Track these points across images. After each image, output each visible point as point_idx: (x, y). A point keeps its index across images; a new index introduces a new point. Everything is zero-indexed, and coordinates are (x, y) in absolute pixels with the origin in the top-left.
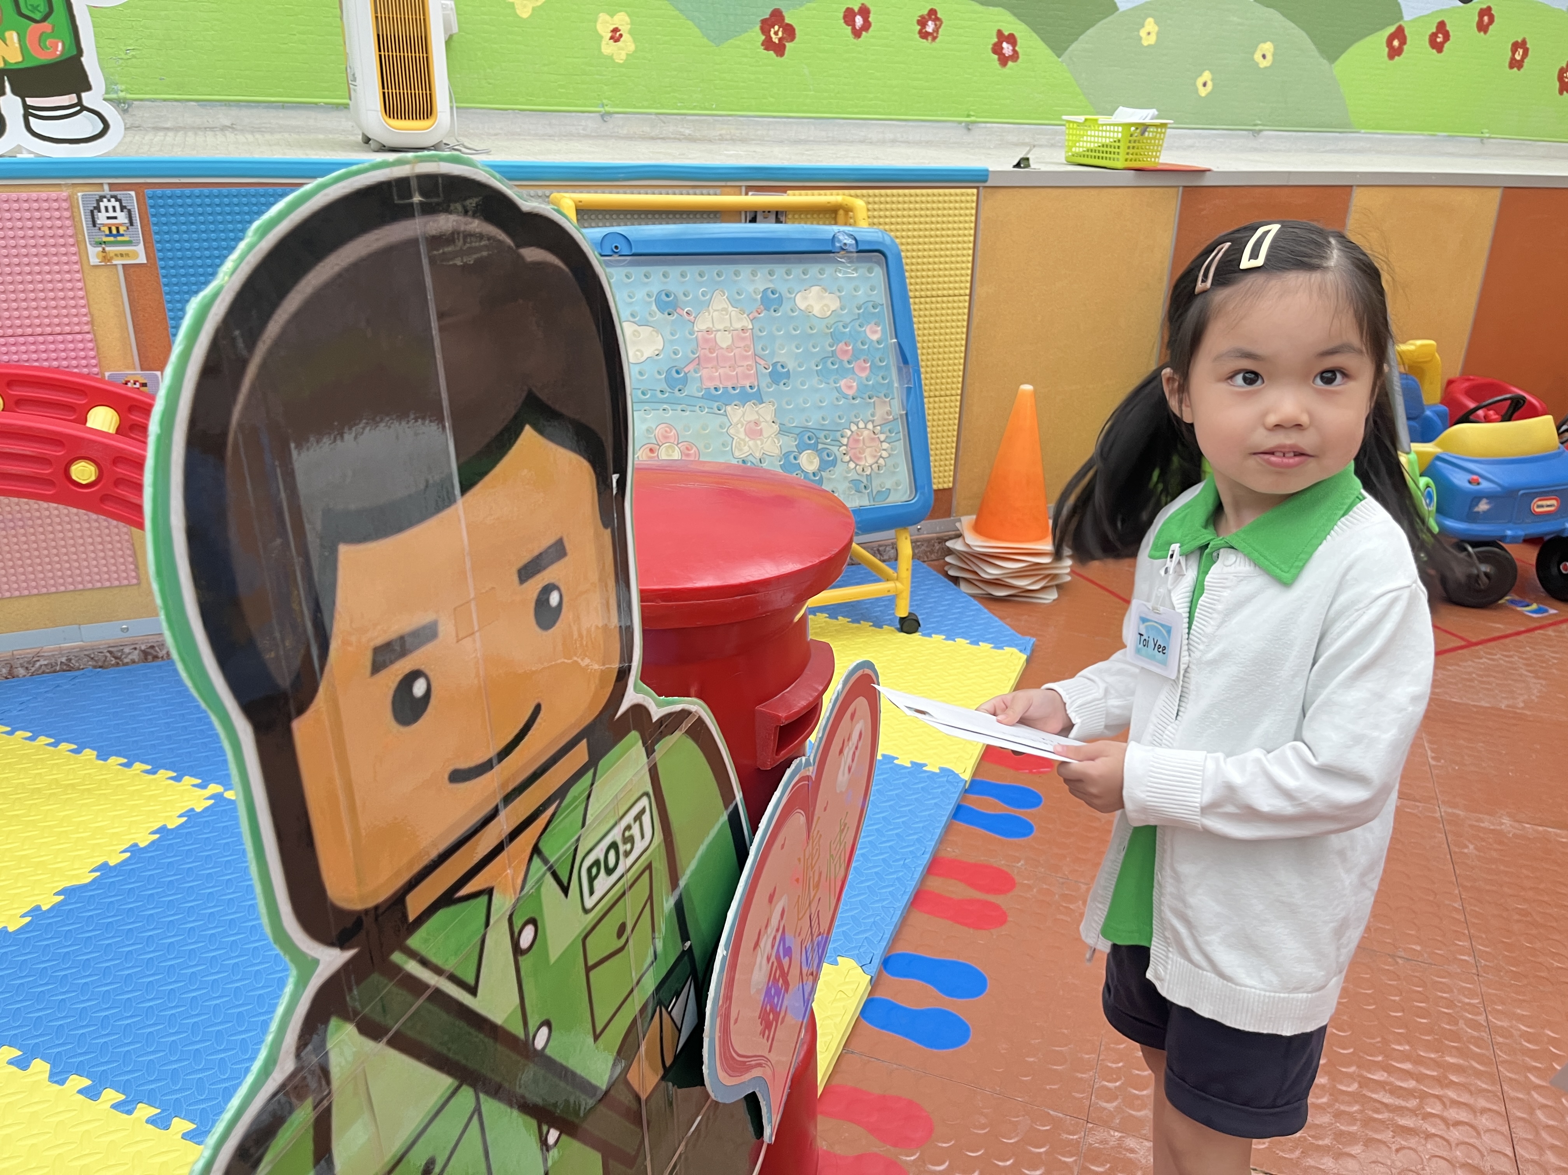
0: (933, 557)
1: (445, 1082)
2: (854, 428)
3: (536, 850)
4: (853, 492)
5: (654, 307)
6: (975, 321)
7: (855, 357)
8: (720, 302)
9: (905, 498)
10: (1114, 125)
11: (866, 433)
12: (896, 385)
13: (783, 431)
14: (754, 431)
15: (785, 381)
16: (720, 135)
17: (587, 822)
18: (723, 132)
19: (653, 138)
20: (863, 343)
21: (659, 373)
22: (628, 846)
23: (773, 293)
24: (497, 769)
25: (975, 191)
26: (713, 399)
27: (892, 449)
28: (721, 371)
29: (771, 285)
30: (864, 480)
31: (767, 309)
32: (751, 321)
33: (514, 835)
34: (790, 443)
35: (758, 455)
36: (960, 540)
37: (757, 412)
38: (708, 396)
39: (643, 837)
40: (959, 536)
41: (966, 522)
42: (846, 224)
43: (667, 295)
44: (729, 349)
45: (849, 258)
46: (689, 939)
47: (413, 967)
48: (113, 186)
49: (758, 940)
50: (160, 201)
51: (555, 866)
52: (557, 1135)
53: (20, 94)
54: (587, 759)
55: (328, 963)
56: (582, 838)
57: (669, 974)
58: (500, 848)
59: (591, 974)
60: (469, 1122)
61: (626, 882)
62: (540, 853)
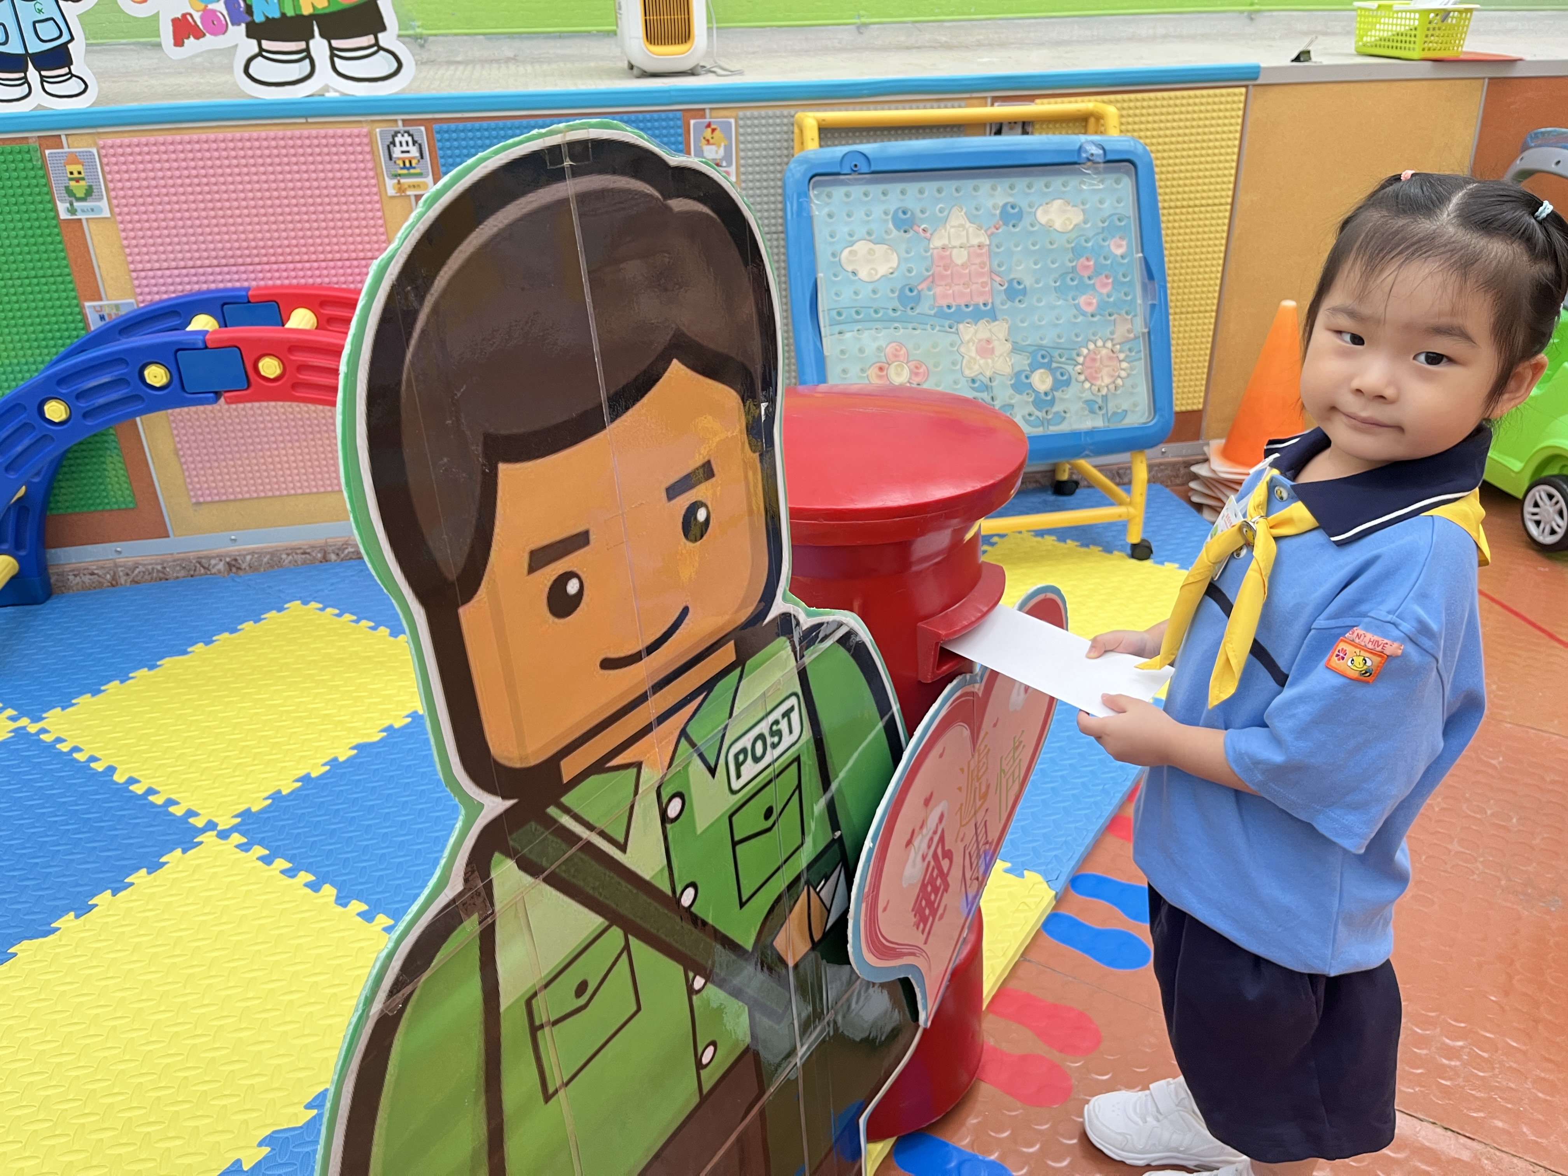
0: (1178, 481)
1: (596, 921)
2: (1091, 346)
3: (683, 733)
4: (1087, 412)
5: (891, 225)
6: (1236, 232)
7: (1097, 271)
8: (958, 218)
9: (1143, 420)
10: (1410, 11)
11: (1104, 352)
12: (1139, 301)
13: (1016, 349)
14: (986, 349)
15: (1020, 297)
16: (978, 41)
17: (734, 714)
18: (981, 37)
19: (908, 48)
20: (1106, 258)
21: (892, 291)
22: (776, 739)
23: (1013, 207)
24: (646, 660)
25: (1243, 90)
26: (946, 316)
27: (1132, 369)
28: (956, 288)
29: (1011, 200)
30: (1100, 401)
31: (1006, 224)
32: (989, 236)
33: (662, 718)
34: (1022, 362)
35: (988, 374)
36: (1205, 466)
37: (990, 330)
38: (941, 314)
39: (791, 732)
40: (1206, 460)
41: (1214, 446)
42: (1096, 133)
43: (904, 213)
44: (964, 266)
45: (1096, 169)
46: (839, 829)
47: (566, 821)
48: (405, 122)
49: (911, 839)
50: (446, 136)
51: (702, 749)
52: (703, 982)
53: (327, 36)
54: (735, 658)
55: (492, 807)
56: (729, 727)
57: (818, 858)
58: (649, 729)
59: (738, 848)
60: (620, 955)
61: (774, 771)
62: (687, 738)
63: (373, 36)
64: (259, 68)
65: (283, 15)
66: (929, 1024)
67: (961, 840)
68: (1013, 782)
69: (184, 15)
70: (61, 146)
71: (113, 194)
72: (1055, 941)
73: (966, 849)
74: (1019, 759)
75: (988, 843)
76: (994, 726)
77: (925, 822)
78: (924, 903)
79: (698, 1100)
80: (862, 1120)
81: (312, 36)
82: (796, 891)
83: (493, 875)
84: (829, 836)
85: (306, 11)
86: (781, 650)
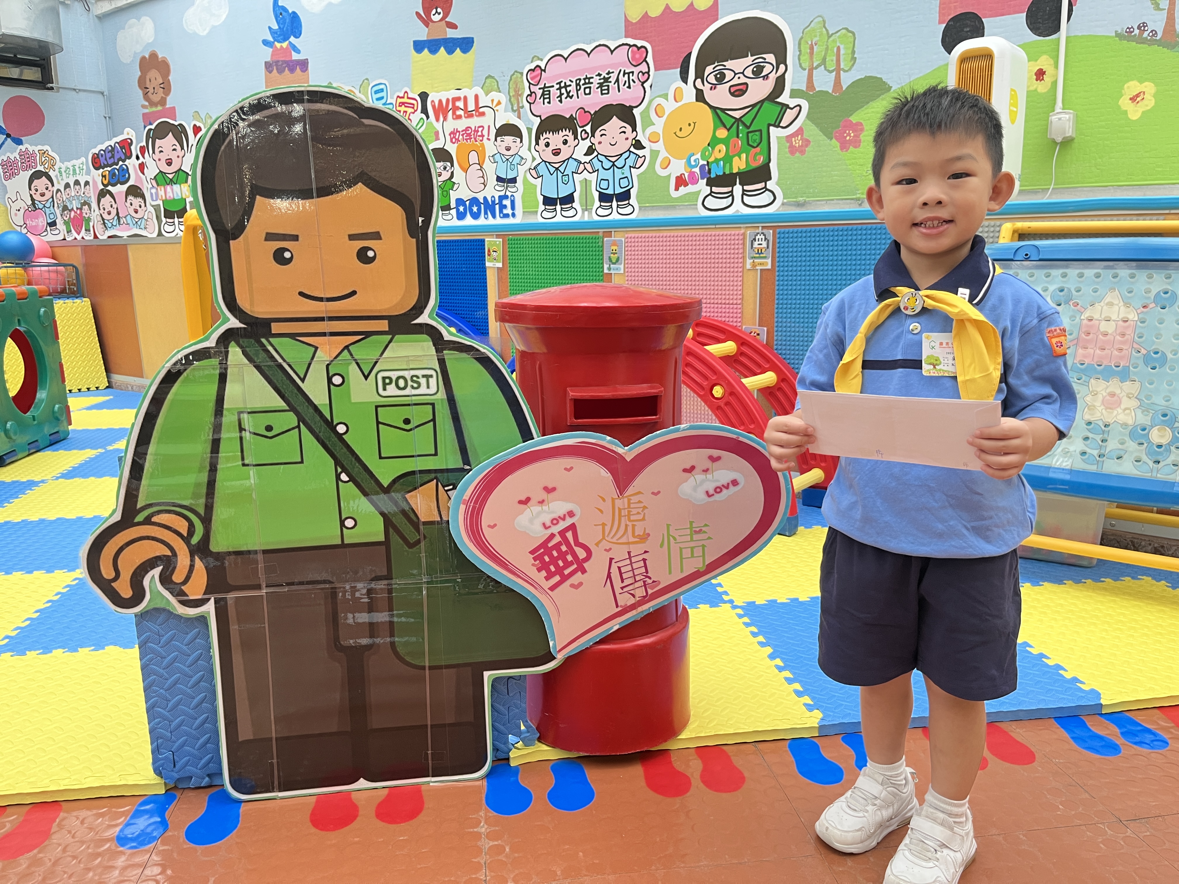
1: (282, 404)
3: (347, 347)
8: (1112, 298)
13: (1144, 406)
14: (1111, 401)
17: (385, 357)
22: (415, 385)
23: (1164, 293)
24: (326, 303)
29: (1167, 287)
32: (1138, 314)
35: (1109, 421)
39: (428, 387)
43: (1061, 291)
46: (470, 465)
47: (270, 348)
48: (763, 227)
49: (526, 502)
50: (782, 235)
51: (359, 361)
52: (347, 479)
53: (742, 184)
54: (387, 329)
55: (234, 323)
56: (380, 361)
57: (448, 470)
58: (324, 334)
59: (380, 426)
60: (293, 428)
61: (412, 401)
62: (349, 351)
63: (764, 183)
64: (711, 202)
65: (724, 173)
66: (560, 657)
67: (606, 550)
68: (692, 556)
69: (681, 175)
70: (611, 237)
71: (626, 262)
72: (788, 749)
73: (613, 561)
74: (701, 543)
75: (650, 578)
76: (653, 493)
77: (546, 502)
78: (547, 559)
79: (340, 543)
80: (487, 674)
81: (736, 184)
82: (427, 477)
83: (229, 349)
84: (459, 464)
85: (735, 171)
86: (424, 341)
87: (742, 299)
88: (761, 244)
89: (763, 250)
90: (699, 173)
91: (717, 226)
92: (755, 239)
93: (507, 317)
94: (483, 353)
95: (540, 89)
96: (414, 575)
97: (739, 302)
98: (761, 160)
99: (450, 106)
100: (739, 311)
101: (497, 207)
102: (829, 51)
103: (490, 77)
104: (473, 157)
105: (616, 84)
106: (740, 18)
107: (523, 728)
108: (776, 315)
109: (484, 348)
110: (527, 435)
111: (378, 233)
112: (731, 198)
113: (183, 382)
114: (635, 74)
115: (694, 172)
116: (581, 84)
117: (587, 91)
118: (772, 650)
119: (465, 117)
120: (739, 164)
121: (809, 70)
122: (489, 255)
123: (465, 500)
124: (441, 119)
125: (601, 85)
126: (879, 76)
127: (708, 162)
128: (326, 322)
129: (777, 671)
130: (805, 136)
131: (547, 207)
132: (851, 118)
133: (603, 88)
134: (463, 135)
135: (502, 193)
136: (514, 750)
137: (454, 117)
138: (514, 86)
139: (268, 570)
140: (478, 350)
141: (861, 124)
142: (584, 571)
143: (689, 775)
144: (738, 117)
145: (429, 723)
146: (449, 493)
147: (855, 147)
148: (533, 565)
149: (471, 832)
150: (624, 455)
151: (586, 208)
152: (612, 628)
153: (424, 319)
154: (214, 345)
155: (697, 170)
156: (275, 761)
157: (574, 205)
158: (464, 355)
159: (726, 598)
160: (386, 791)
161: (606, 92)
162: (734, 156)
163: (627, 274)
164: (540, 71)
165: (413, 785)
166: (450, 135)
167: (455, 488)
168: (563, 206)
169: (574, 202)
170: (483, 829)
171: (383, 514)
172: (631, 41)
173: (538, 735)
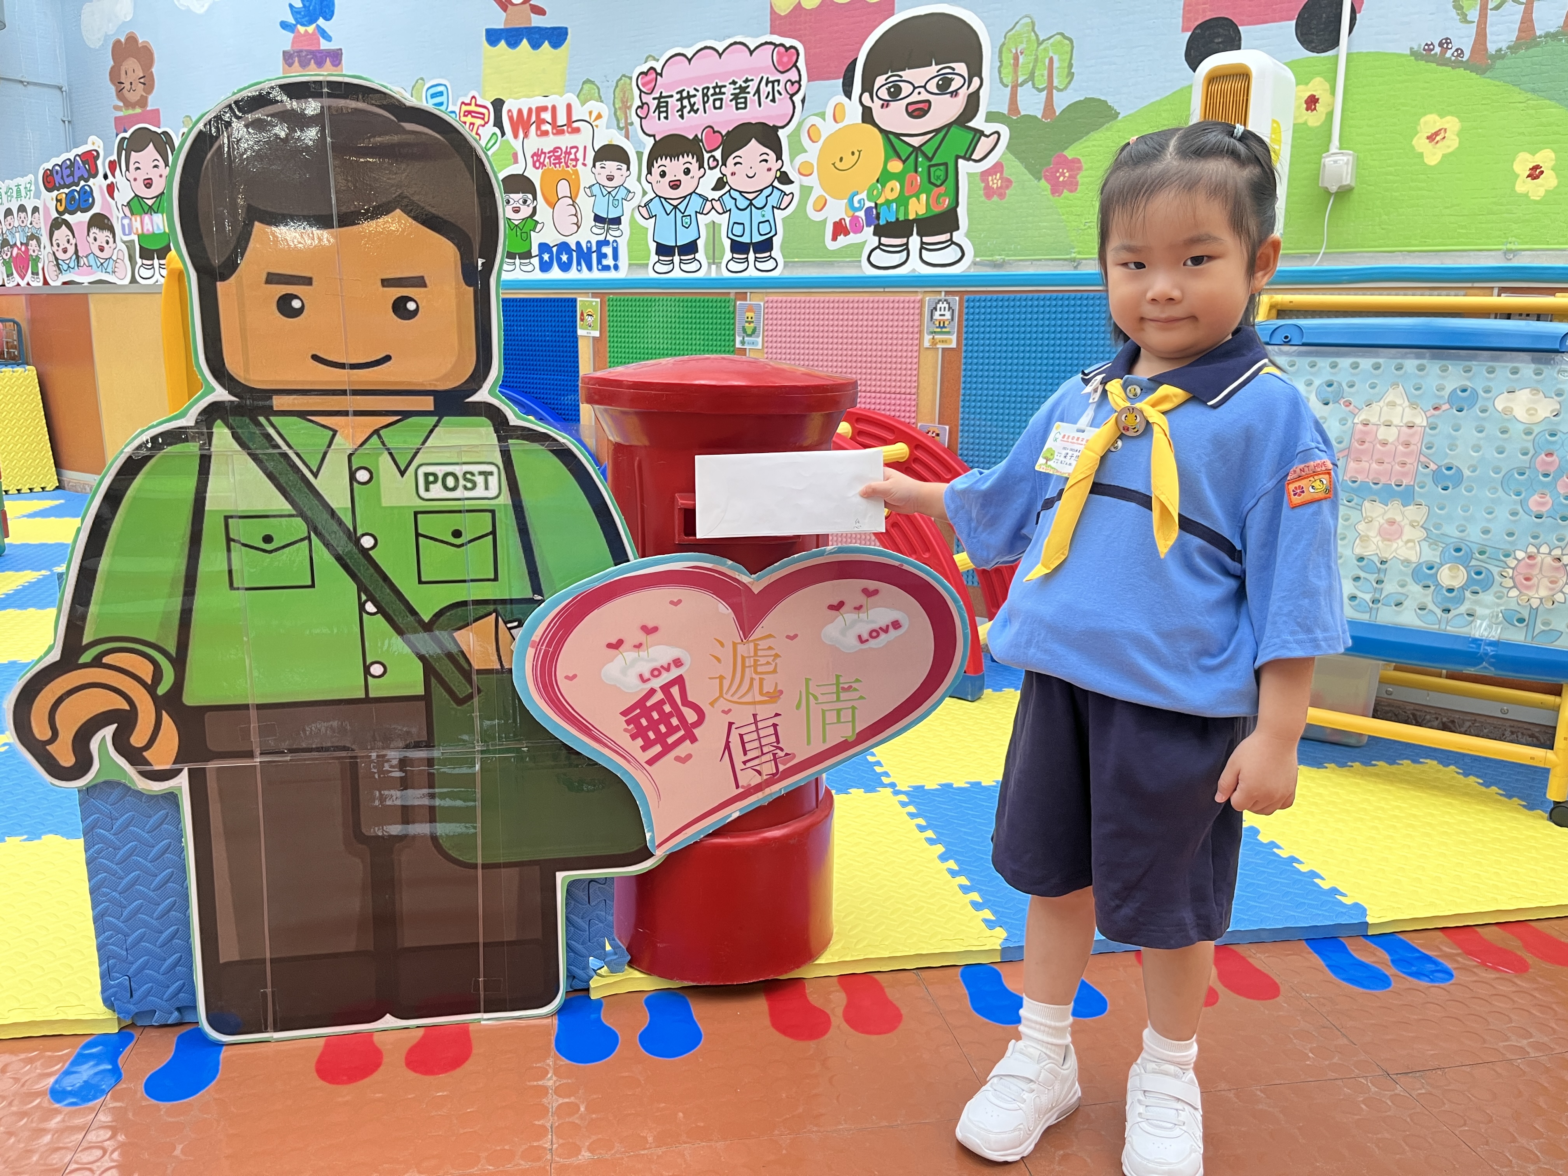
1: (286, 505)
3: (376, 432)
7: (1562, 470)
8: (1395, 396)
13: (1431, 538)
14: (1388, 531)
17: (427, 445)
22: (469, 485)
23: (1463, 390)
24: (349, 371)
29: (1464, 383)
30: (1525, 613)
32: (1428, 417)
34: (1432, 552)
35: (1386, 556)
37: (1402, 513)
39: (487, 489)
43: (1329, 385)
46: (541, 595)
47: (271, 431)
48: (947, 293)
49: (617, 645)
50: (972, 304)
51: (392, 451)
52: (374, 610)
53: (921, 234)
54: (432, 409)
55: (221, 394)
56: (421, 451)
57: (512, 601)
58: (345, 413)
59: (421, 539)
60: (302, 540)
61: (464, 506)
62: (380, 437)
63: (949, 234)
64: (879, 258)
65: (897, 219)
66: (660, 855)
67: (723, 712)
68: (839, 721)
69: (841, 220)
70: (746, 300)
71: (766, 333)
72: (960, 978)
73: (734, 726)
74: (850, 704)
75: (782, 750)
76: (788, 637)
77: (644, 647)
78: (644, 722)
79: (363, 696)
80: (560, 876)
81: (912, 235)
82: (483, 610)
83: (214, 430)
84: (528, 593)
85: (912, 217)
86: (483, 426)
87: (918, 387)
88: (944, 315)
89: (946, 323)
90: (864, 218)
91: (886, 290)
92: (935, 309)
93: (596, 397)
94: (562, 444)
95: (654, 99)
96: (464, 741)
97: (914, 391)
98: (946, 203)
99: (533, 119)
100: (913, 403)
101: (594, 255)
102: (1039, 64)
103: (588, 81)
104: (563, 188)
105: (757, 95)
106: (923, 13)
107: (608, 948)
108: (961, 410)
109: (564, 438)
110: (619, 556)
111: (423, 277)
112: (905, 252)
113: (149, 473)
114: (782, 83)
115: (858, 217)
116: (710, 93)
117: (718, 104)
118: (943, 850)
119: (554, 134)
120: (917, 208)
121: (1012, 87)
122: (582, 320)
123: (534, 642)
124: (521, 134)
125: (736, 97)
126: (1103, 98)
127: (876, 204)
128: (348, 397)
129: (949, 876)
130: (1006, 174)
131: (661, 258)
132: (1066, 153)
133: (739, 101)
134: (549, 158)
135: (602, 238)
136: (595, 977)
137: (539, 133)
138: (621, 95)
139: (264, 731)
140: (555, 440)
141: (1079, 161)
142: (694, 740)
143: (828, 1012)
144: (917, 145)
145: (481, 940)
146: (512, 631)
147: (1071, 191)
148: (626, 730)
149: (534, 1086)
150: (749, 585)
151: (714, 260)
152: (730, 815)
153: (482, 396)
154: (192, 424)
155: (861, 214)
156: (269, 990)
157: (697, 256)
158: (536, 446)
159: (885, 780)
160: (421, 1032)
161: (743, 106)
162: (911, 197)
163: (766, 350)
164: (654, 75)
165: (458, 1024)
166: (532, 157)
167: (520, 625)
168: (682, 258)
169: (697, 252)
170: (550, 1081)
171: (422, 658)
172: (777, 39)
173: (629, 957)
